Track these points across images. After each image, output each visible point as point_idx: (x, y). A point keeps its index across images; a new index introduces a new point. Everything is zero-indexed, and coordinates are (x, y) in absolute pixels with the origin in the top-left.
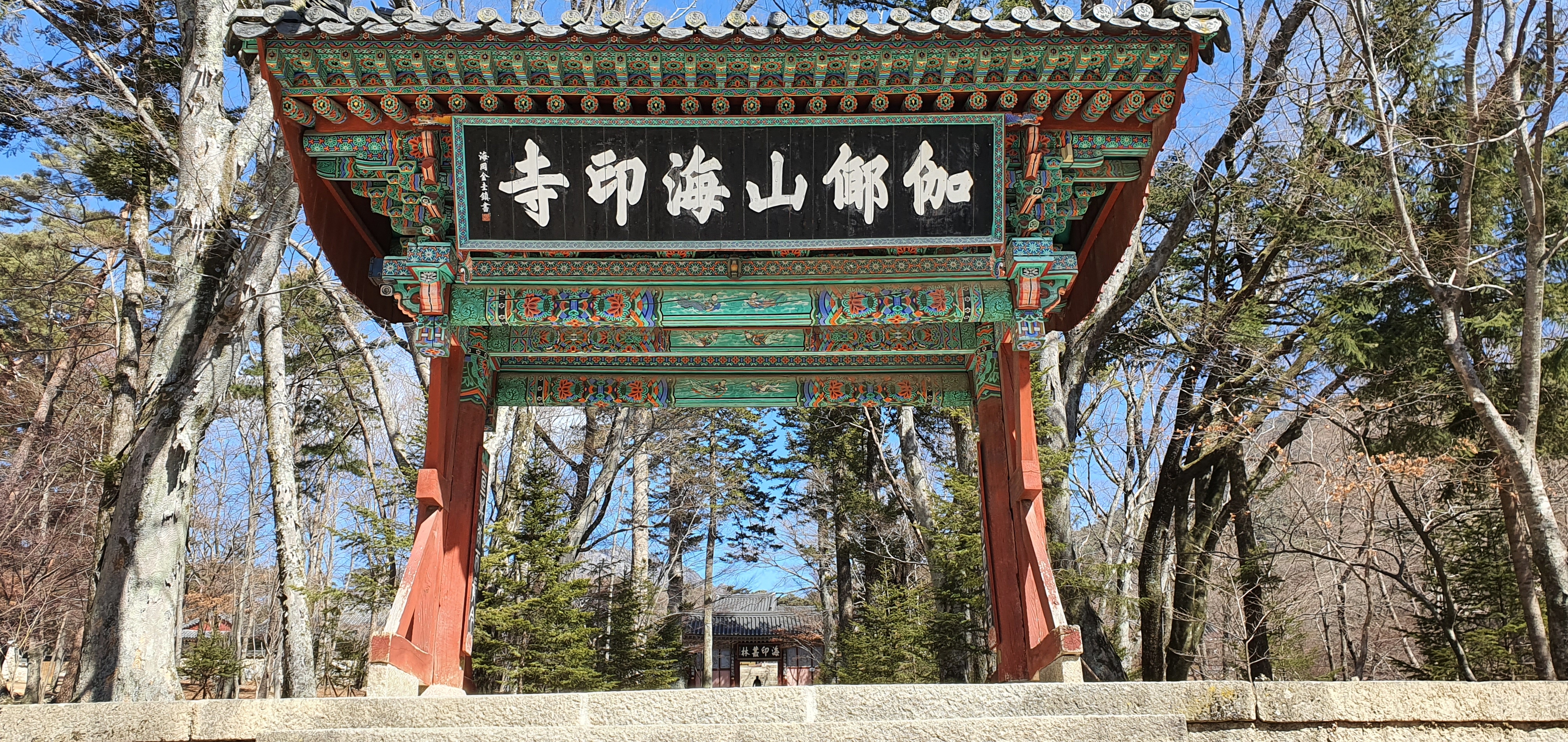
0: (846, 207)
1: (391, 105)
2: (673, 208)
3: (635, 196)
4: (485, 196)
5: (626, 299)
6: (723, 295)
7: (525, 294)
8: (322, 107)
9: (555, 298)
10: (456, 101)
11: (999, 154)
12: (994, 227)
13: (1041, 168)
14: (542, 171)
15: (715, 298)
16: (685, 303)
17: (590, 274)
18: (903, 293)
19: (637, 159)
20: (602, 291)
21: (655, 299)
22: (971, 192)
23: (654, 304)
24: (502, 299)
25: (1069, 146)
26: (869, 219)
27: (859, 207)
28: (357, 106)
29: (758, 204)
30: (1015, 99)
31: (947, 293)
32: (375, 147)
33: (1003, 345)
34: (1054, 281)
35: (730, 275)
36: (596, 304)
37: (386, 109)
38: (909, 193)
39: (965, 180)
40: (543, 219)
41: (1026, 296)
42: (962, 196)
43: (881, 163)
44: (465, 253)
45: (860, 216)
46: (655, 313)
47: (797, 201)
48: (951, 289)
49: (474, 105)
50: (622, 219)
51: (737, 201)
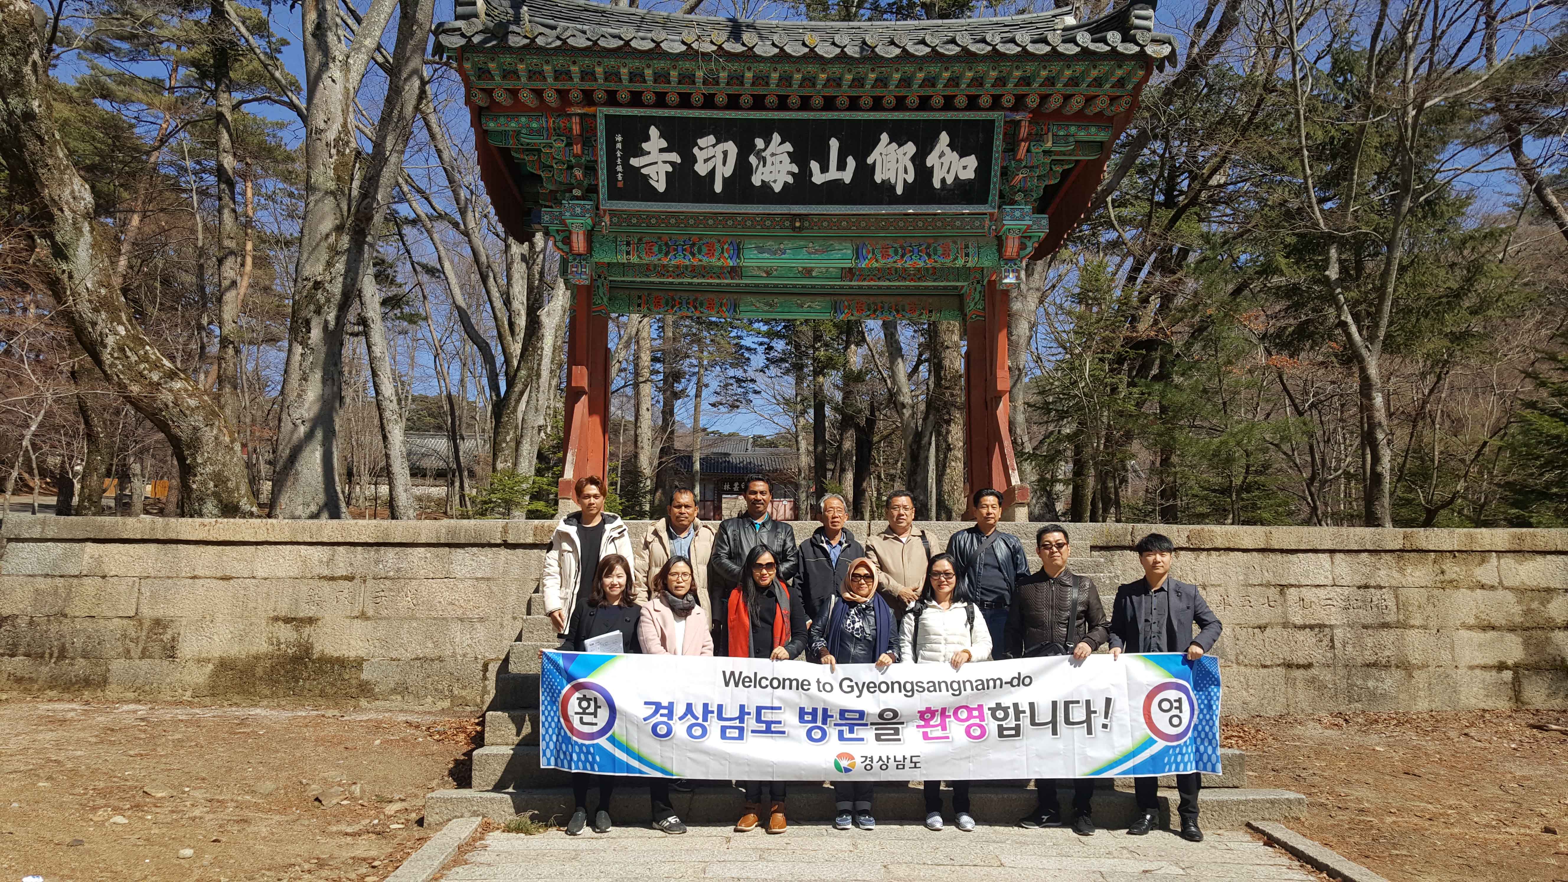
0: (883, 181)
1: (551, 97)
2: (756, 180)
3: (728, 171)
4: (619, 168)
5: (717, 246)
6: (787, 244)
7: (644, 240)
8: (500, 97)
9: (666, 244)
10: (600, 95)
11: (998, 144)
12: (990, 198)
13: (1028, 151)
14: (662, 150)
15: (782, 246)
16: (761, 250)
17: (692, 226)
18: (920, 245)
19: (731, 143)
20: (700, 239)
21: (738, 246)
22: (975, 171)
23: (738, 251)
24: (628, 244)
25: (1050, 134)
26: (899, 190)
27: (893, 181)
28: (526, 97)
29: (818, 178)
30: (1013, 101)
31: (952, 246)
32: (534, 125)
33: (989, 281)
34: (1030, 237)
35: (794, 228)
36: (696, 248)
37: (548, 99)
38: (930, 171)
39: (972, 161)
40: (661, 187)
41: (1009, 250)
42: (969, 174)
43: (910, 148)
44: (605, 211)
45: (893, 188)
46: (738, 257)
47: (847, 176)
48: (955, 242)
49: (612, 99)
50: (718, 187)
51: (803, 176)
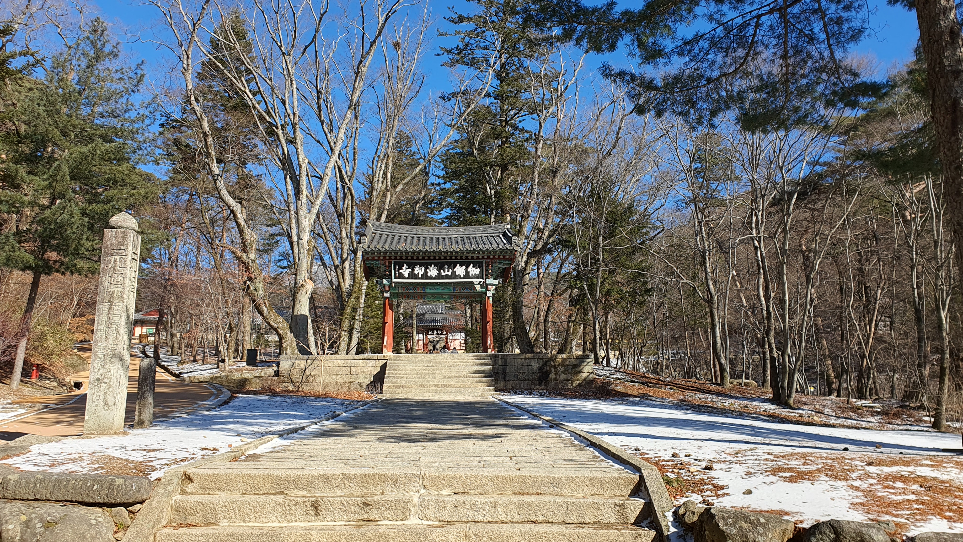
0: (458, 274)
1: (382, 258)
2: (429, 275)
3: (422, 272)
4: (397, 273)
5: (420, 288)
7: (402, 287)
8: (370, 258)
9: (407, 288)
10: (393, 258)
11: (485, 266)
12: (483, 277)
13: (492, 266)
14: (407, 269)
15: (435, 288)
16: (430, 289)
18: (468, 287)
19: (423, 267)
20: (416, 286)
23: (425, 289)
24: (399, 288)
25: (497, 263)
26: (462, 276)
27: (460, 274)
28: (376, 258)
29: (443, 274)
30: (486, 258)
32: (378, 263)
35: (438, 285)
36: (414, 289)
38: (469, 272)
39: (478, 270)
40: (407, 276)
42: (478, 273)
43: (464, 267)
45: (460, 276)
47: (450, 273)
49: (395, 259)
50: (420, 276)
51: (440, 273)
